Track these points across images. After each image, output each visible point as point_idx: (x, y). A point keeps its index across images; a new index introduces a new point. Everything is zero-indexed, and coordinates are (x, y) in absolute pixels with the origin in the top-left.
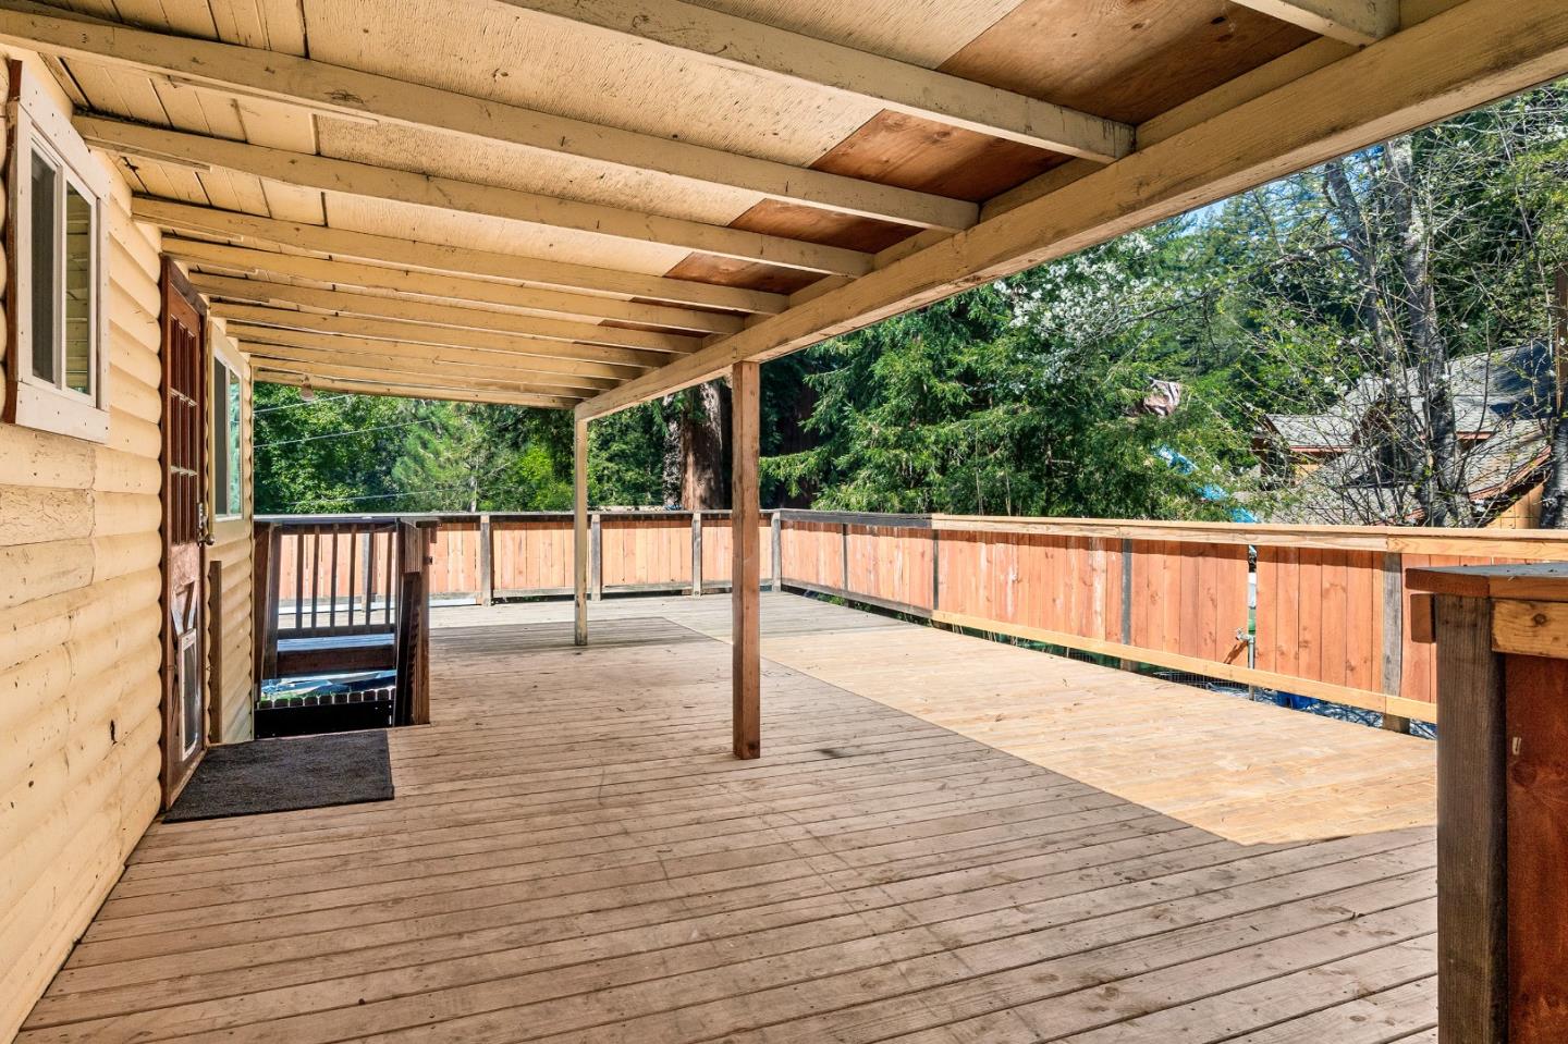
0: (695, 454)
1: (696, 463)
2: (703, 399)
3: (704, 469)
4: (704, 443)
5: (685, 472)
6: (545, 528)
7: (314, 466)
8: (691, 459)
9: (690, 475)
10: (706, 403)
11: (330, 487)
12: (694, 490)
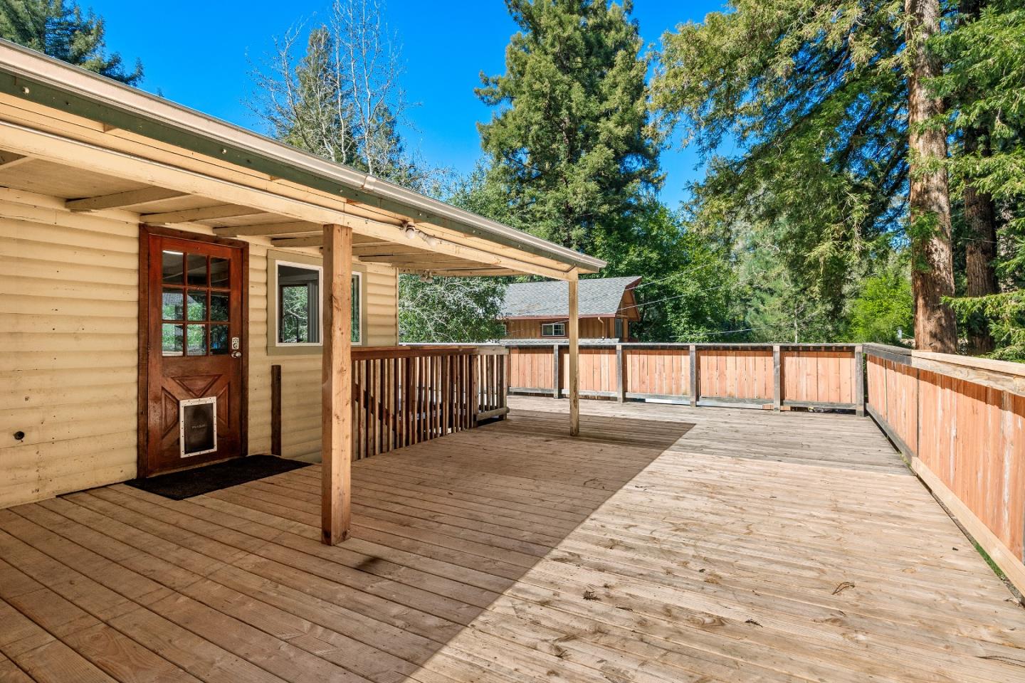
0: (924, 298)
1: (926, 305)
2: (931, 253)
3: (934, 309)
4: (934, 288)
5: (916, 312)
6: (660, 354)
7: (689, 316)
8: (921, 302)
9: (921, 316)
10: (935, 257)
11: (698, 328)
12: (924, 327)
